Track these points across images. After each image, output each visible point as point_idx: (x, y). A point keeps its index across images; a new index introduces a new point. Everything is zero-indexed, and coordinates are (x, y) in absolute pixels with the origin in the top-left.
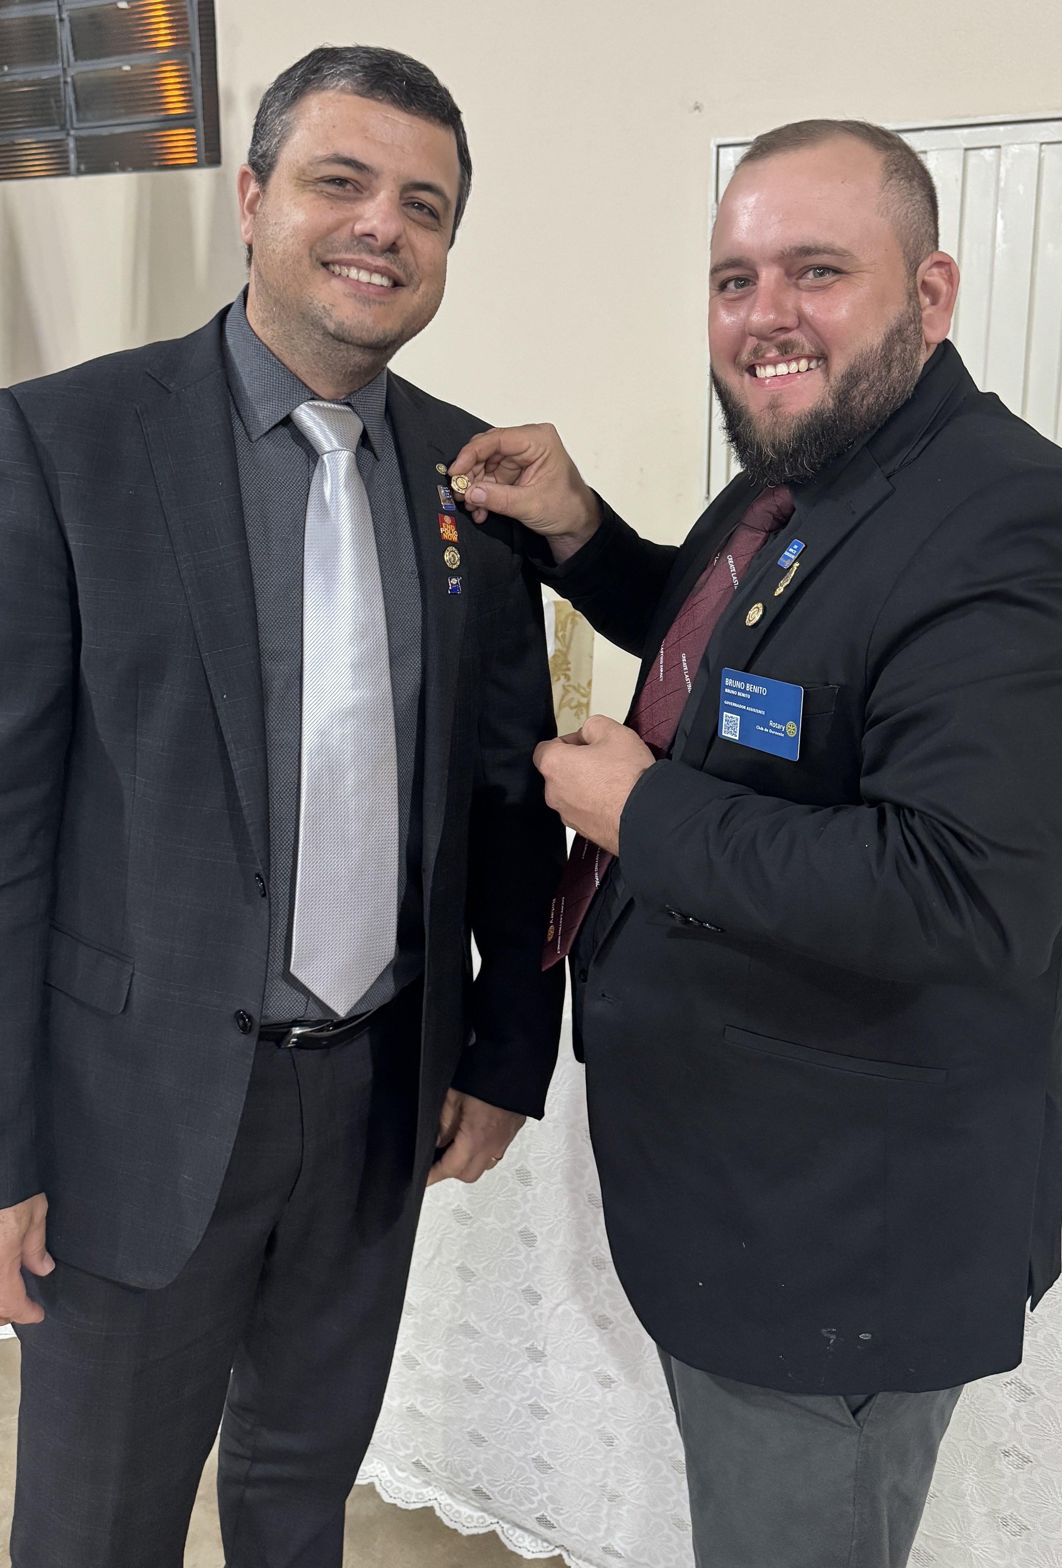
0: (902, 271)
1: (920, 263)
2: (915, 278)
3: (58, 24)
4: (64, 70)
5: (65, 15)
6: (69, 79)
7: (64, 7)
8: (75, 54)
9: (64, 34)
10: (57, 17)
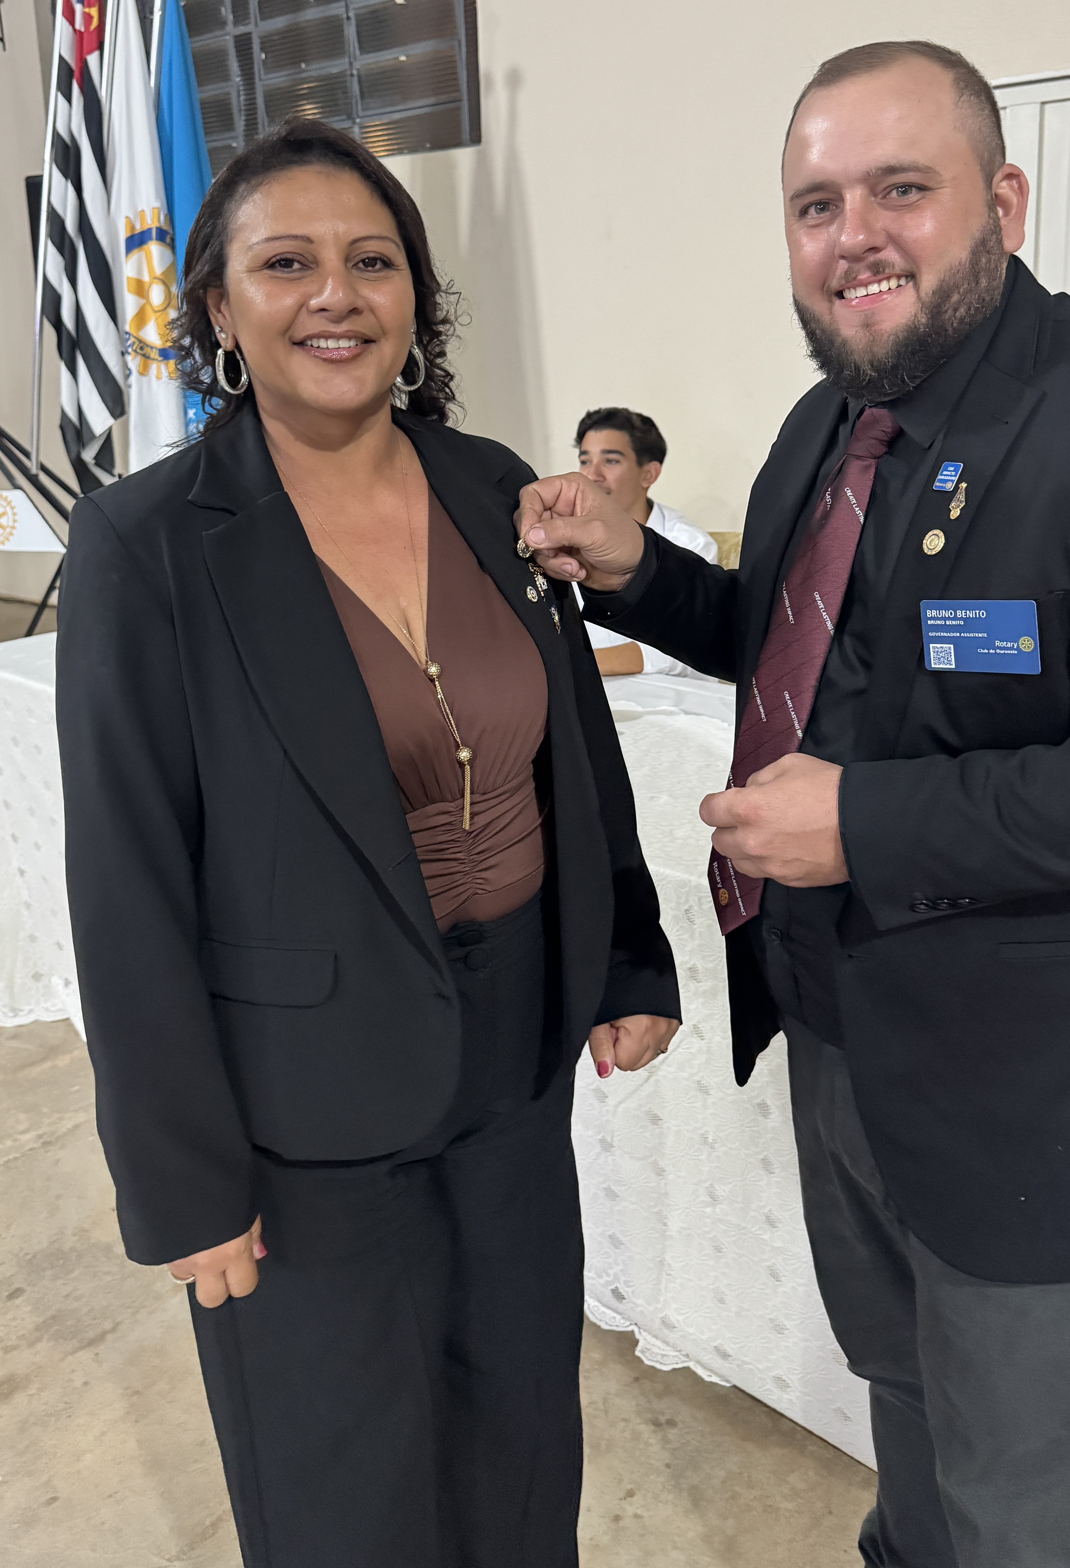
0: (981, 184)
1: (995, 174)
2: (991, 190)
3: (345, 21)
4: (351, 64)
5: (351, 14)
6: (355, 72)
7: (351, 7)
8: (360, 48)
9: (350, 32)
10: (345, 16)
